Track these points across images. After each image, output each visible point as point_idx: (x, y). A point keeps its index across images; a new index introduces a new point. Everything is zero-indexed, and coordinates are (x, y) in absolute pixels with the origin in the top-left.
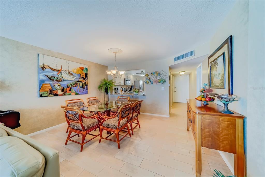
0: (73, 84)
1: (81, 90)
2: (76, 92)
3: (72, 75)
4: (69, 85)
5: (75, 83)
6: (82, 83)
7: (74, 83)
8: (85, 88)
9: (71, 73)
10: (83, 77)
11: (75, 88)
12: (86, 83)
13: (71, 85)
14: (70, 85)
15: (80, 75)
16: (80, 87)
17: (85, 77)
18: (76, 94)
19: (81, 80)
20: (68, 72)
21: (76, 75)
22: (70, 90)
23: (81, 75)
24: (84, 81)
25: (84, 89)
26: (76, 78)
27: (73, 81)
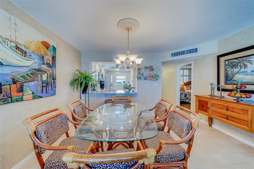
0: (27, 75)
1: (44, 88)
2: (33, 93)
3: (24, 53)
4: (18, 77)
5: (31, 74)
6: (46, 75)
7: (29, 73)
8: (51, 85)
9: (23, 48)
10: (48, 62)
11: (32, 84)
12: (53, 74)
13: (23, 77)
14: (21, 78)
15: (43, 57)
16: (43, 83)
17: (51, 63)
18: (34, 98)
19: (44, 67)
20: (14, 45)
21: (34, 56)
22: (21, 90)
23: (46, 58)
24: (49, 70)
25: (50, 87)
26: (35, 63)
27: (26, 69)
